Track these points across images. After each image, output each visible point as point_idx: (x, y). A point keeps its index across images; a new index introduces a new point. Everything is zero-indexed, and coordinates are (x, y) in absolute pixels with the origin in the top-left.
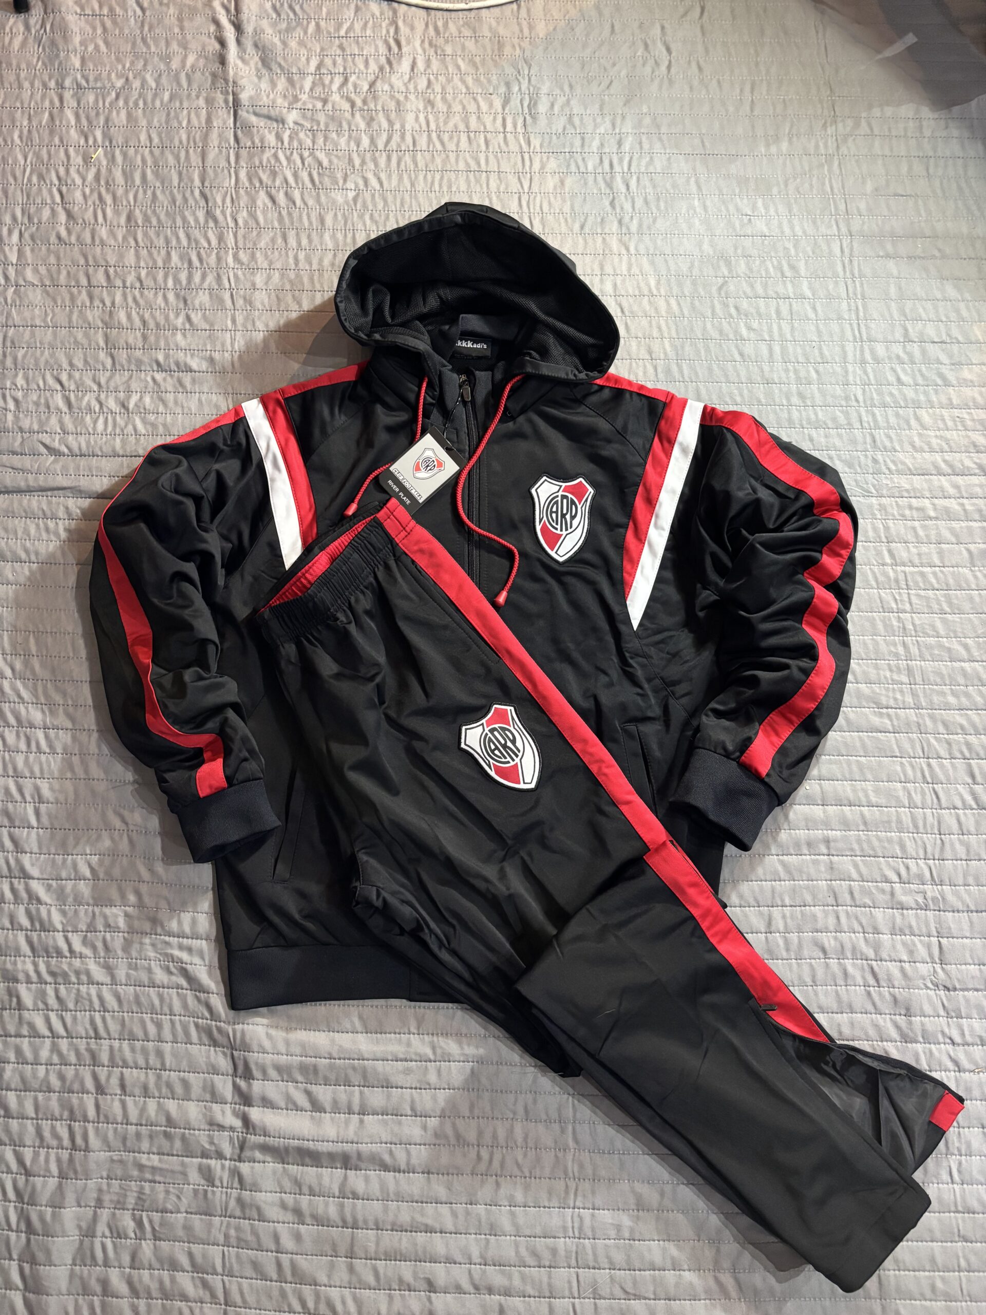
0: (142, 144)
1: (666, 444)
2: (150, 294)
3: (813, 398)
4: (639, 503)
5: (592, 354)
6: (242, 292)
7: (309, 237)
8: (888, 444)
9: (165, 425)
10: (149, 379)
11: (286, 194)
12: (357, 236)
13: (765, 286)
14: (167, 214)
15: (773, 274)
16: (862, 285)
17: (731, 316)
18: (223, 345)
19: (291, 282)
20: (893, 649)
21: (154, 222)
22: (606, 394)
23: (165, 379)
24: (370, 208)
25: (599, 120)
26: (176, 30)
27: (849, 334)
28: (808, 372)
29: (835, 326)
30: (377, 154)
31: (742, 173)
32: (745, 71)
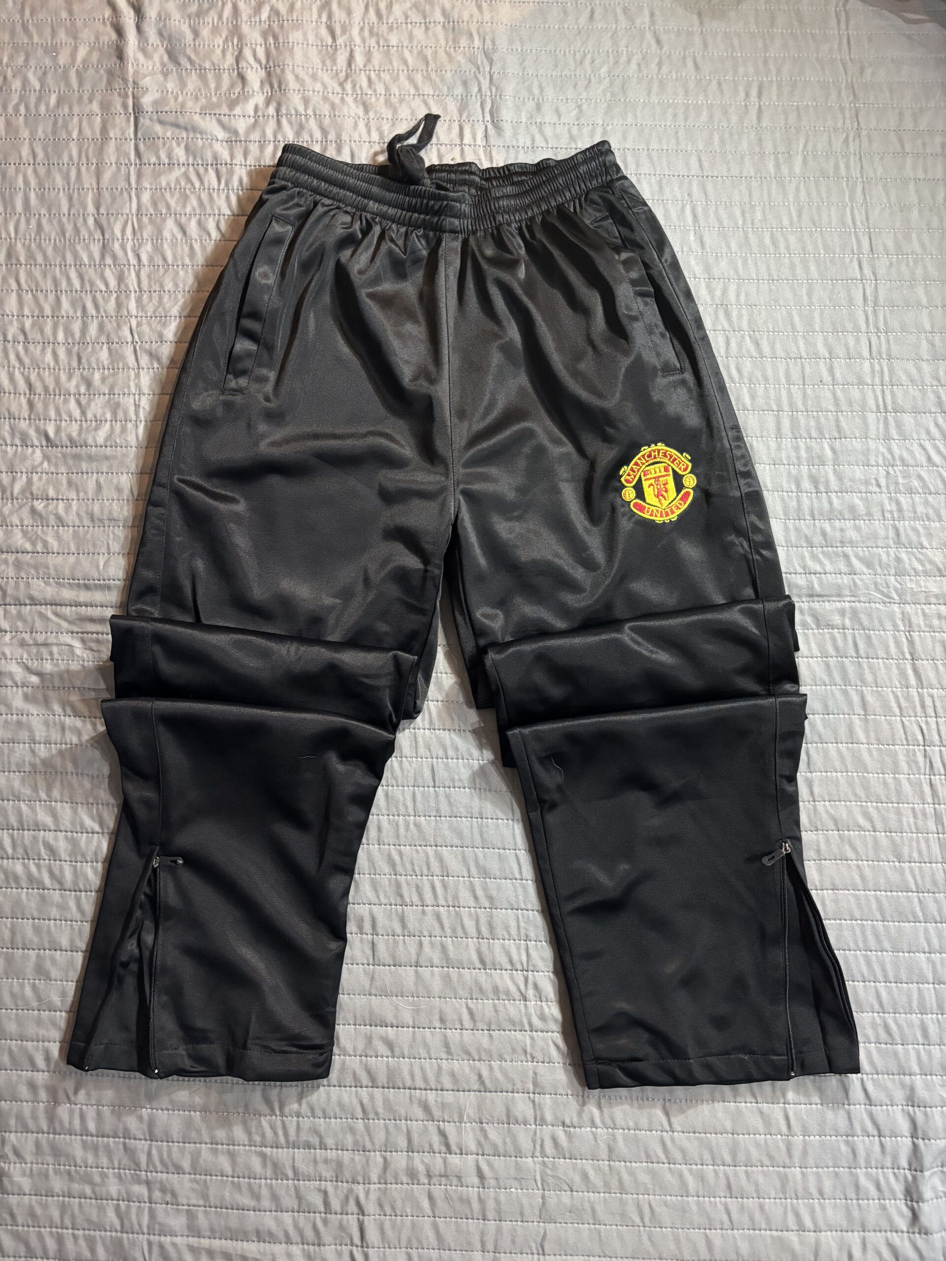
0: (24, 160)
2: (37, 350)
3: (827, 483)
6: (147, 346)
8: (914, 538)
10: (37, 456)
11: (199, 223)
13: (773, 344)
14: (55, 248)
15: (781, 327)
16: (888, 341)
18: (125, 414)
21: (40, 259)
23: (55, 458)
25: (576, 130)
26: (64, 15)
27: (871, 403)
28: (823, 449)
31: (746, 199)
32: (751, 70)
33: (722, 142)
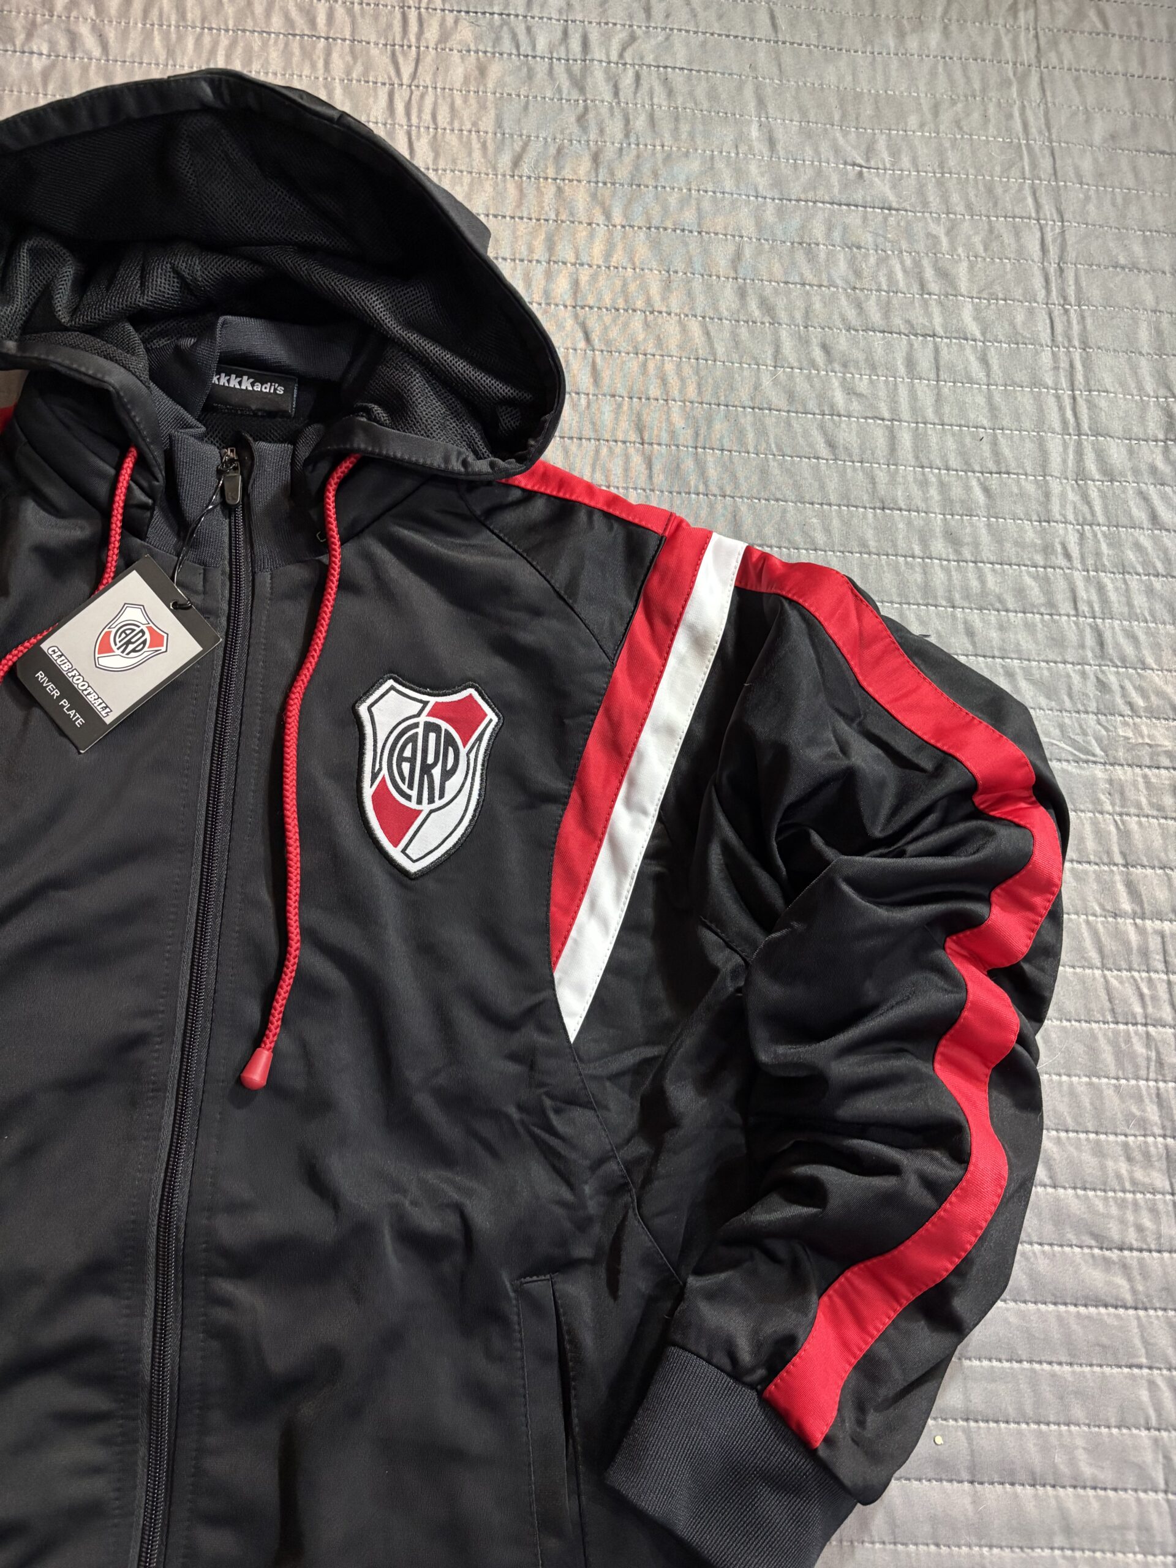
1: (660, 625)
3: (976, 545)
4: (594, 751)
5: (508, 421)
8: (1129, 650)
13: (886, 310)
15: (902, 284)
16: (1082, 318)
17: (813, 364)
20: (1134, 1109)
22: (538, 509)
27: (1054, 418)
28: (968, 488)
29: (1025, 399)
31: (848, 82)
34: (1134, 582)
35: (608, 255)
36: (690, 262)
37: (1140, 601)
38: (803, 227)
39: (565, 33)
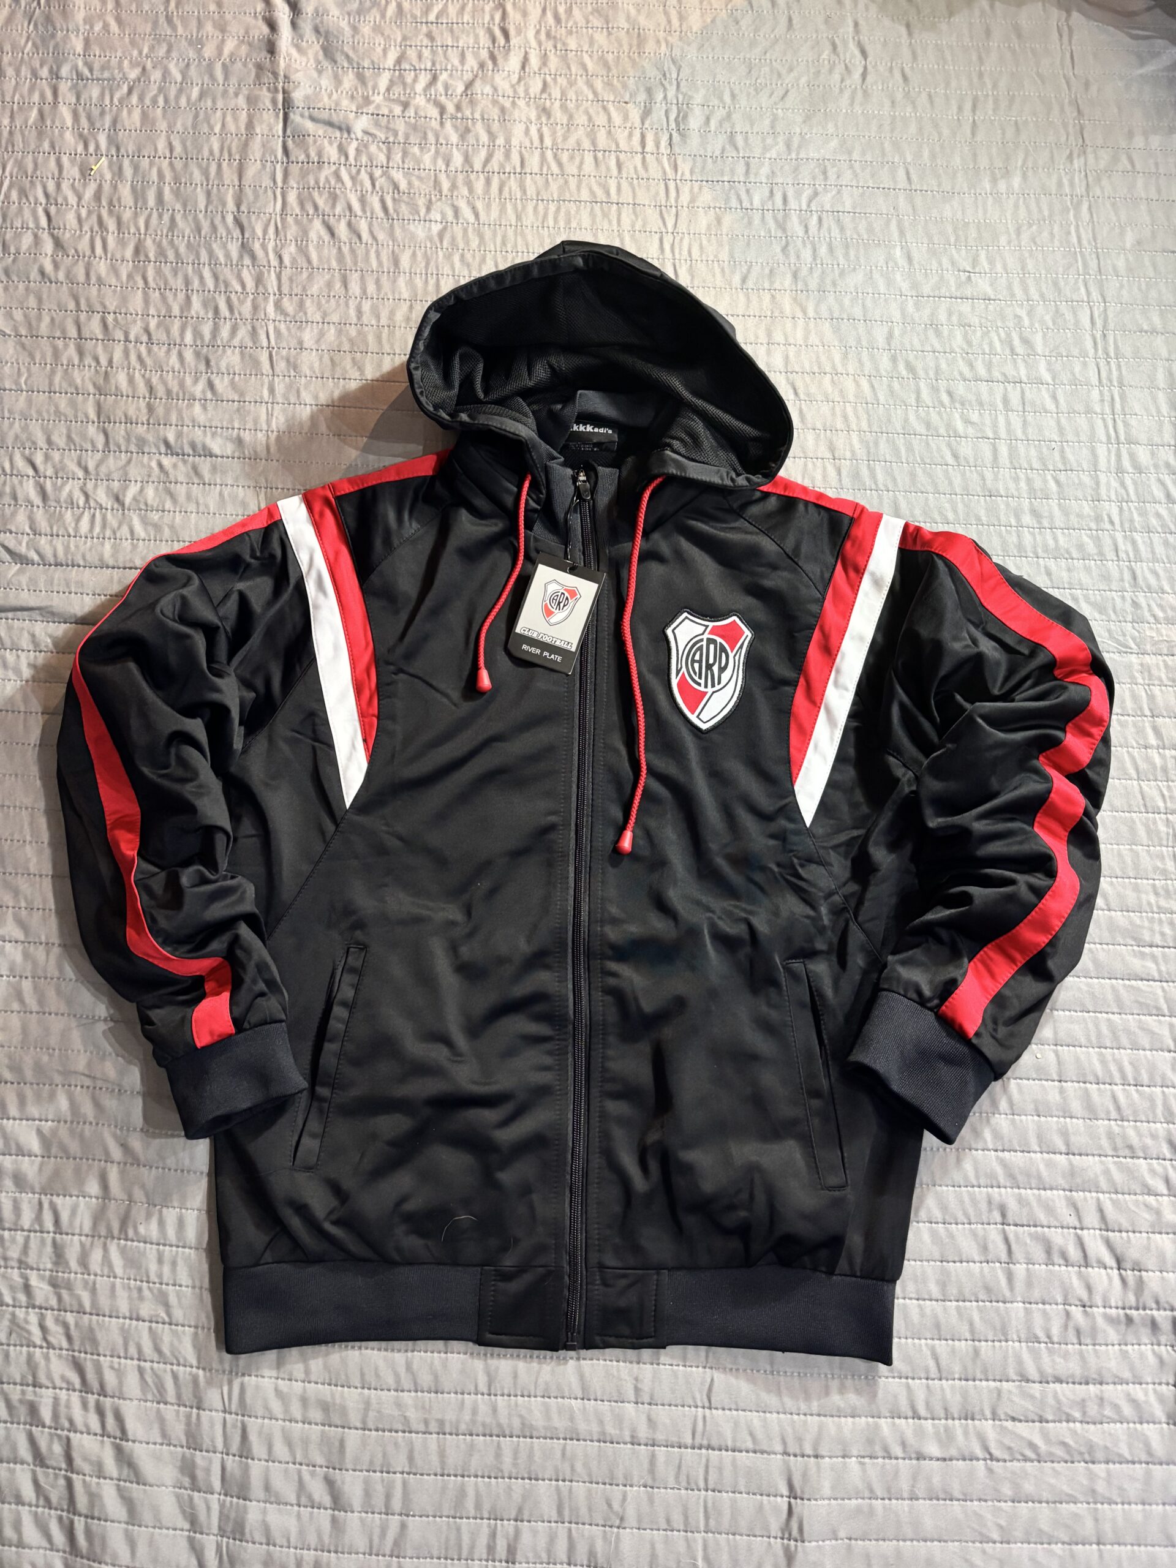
0: (160, 153)
1: (852, 574)
2: (160, 352)
3: (1051, 517)
4: (813, 653)
5: (754, 451)
6: (284, 352)
7: (378, 282)
8: (1153, 581)
9: (172, 527)
10: (154, 464)
11: (349, 224)
12: (442, 283)
13: (989, 366)
14: (189, 246)
15: (999, 350)
16: (1119, 367)
17: (942, 405)
18: (256, 421)
19: (351, 341)
20: (1159, 864)
21: (171, 256)
22: (772, 503)
23: (175, 466)
24: (461, 246)
25: (769, 141)
26: (212, 8)
27: (1101, 432)
28: (1045, 481)
29: (1082, 421)
30: (473, 176)
31: (959, 215)
32: (965, 83)
33: (933, 156)
34: (1156, 538)
35: (806, 338)
36: (859, 341)
37: (1160, 550)
38: (932, 314)
39: (771, 192)
